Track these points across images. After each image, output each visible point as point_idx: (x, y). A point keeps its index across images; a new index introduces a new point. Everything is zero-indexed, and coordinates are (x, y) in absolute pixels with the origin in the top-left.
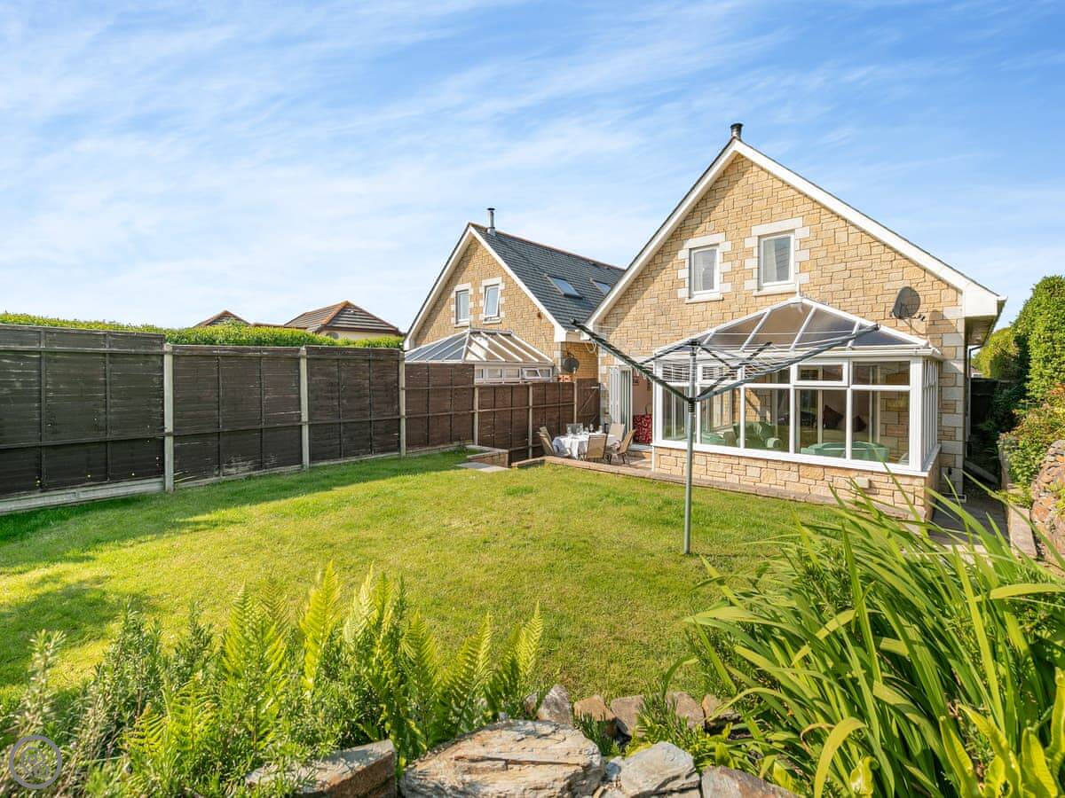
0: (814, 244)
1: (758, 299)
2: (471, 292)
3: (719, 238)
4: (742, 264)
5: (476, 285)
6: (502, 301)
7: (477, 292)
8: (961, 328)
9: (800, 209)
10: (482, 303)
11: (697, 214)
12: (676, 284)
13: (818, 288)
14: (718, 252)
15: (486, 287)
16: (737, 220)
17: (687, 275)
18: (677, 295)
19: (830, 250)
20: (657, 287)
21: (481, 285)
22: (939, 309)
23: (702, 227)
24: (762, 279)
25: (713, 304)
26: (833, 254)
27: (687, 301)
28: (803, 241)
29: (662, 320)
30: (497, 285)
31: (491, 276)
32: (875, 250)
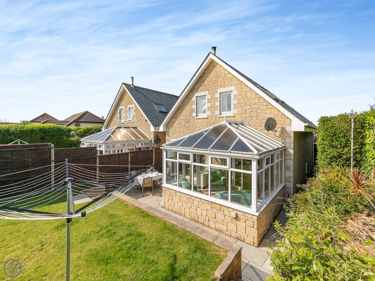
0: (239, 97)
1: (220, 118)
2: (124, 110)
3: (206, 93)
4: (214, 104)
5: (126, 107)
6: (134, 114)
7: (126, 110)
8: (292, 135)
9: (234, 82)
10: (128, 114)
11: (199, 83)
12: (192, 111)
13: (240, 115)
14: (206, 98)
15: (129, 108)
16: (212, 86)
17: (196, 108)
18: (192, 115)
19: (245, 100)
20: (185, 112)
21: (127, 107)
22: (284, 127)
23: (200, 88)
24: (221, 111)
25: (204, 119)
26: (246, 102)
27: (196, 118)
28: (235, 96)
29: (187, 125)
30: (133, 107)
31: (131, 104)
32: (261, 101)
